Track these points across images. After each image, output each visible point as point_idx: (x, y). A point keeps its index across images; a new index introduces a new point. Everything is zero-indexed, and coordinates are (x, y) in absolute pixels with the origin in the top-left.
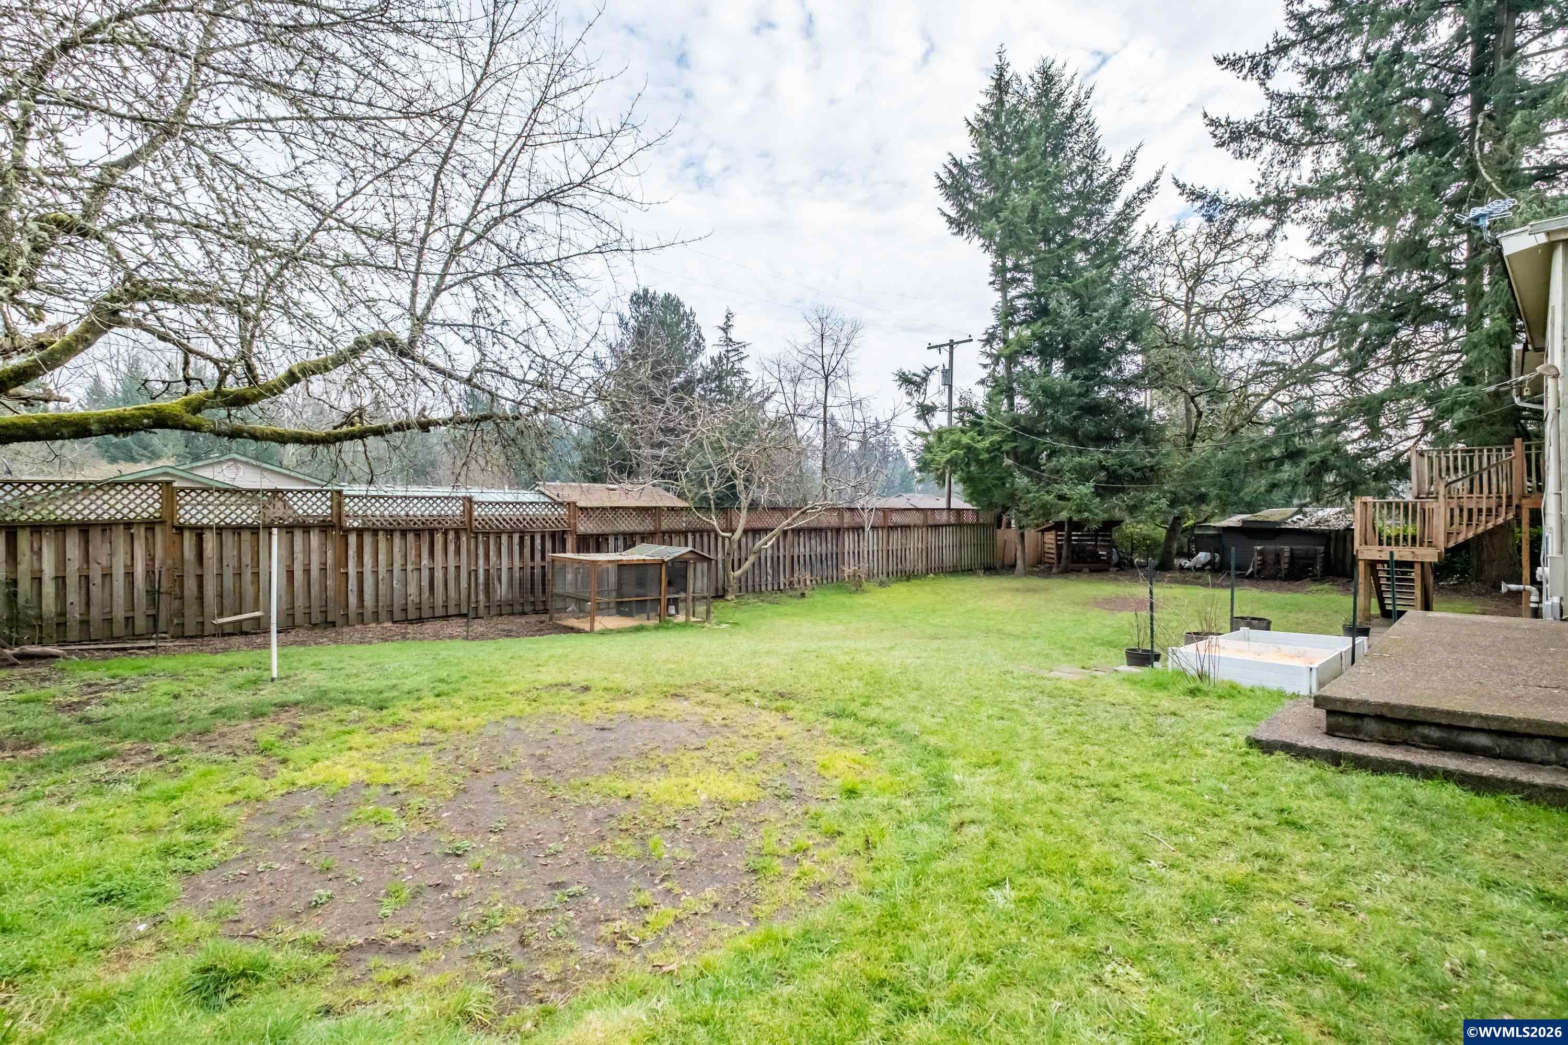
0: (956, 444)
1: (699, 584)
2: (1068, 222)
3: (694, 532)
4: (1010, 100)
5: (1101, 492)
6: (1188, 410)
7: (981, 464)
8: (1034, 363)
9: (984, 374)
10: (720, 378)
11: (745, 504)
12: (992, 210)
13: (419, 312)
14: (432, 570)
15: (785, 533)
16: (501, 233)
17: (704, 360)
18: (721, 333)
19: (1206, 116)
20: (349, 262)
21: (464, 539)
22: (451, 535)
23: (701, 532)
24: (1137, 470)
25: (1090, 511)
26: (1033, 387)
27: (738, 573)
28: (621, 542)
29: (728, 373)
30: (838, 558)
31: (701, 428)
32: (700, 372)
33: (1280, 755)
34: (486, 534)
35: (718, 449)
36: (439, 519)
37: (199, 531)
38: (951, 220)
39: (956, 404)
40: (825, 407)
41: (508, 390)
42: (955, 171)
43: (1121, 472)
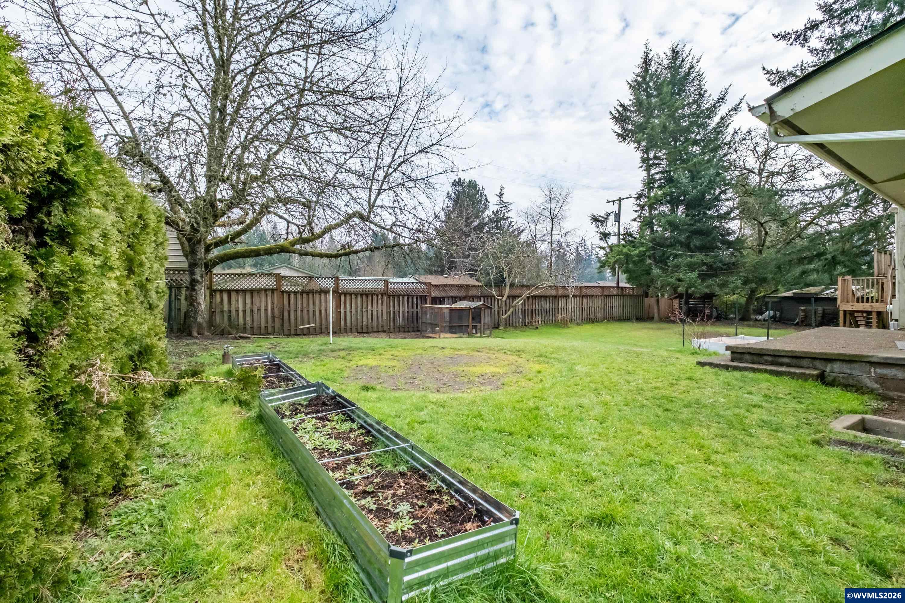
0: (620, 253)
1: (486, 321)
2: (688, 130)
3: (484, 297)
4: (653, 68)
5: (703, 276)
6: (760, 231)
7: (634, 263)
8: (665, 208)
9: (635, 215)
10: (497, 222)
11: (508, 283)
12: (641, 128)
13: (372, 202)
14: (372, 311)
15: (528, 298)
16: (404, 167)
17: (489, 213)
18: (498, 198)
19: (764, 69)
20: (354, 186)
21: (385, 298)
22: (380, 297)
23: (488, 297)
24: (725, 265)
25: (696, 287)
26: (663, 221)
27: (505, 316)
28: (450, 301)
29: (501, 219)
30: (555, 311)
31: (487, 248)
32: (487, 219)
33: (707, 368)
34: (394, 296)
35: (496, 258)
36: (376, 290)
37: (289, 293)
38: (619, 135)
39: (622, 231)
40: (552, 235)
41: (406, 233)
42: (620, 109)
43: (715, 266)
